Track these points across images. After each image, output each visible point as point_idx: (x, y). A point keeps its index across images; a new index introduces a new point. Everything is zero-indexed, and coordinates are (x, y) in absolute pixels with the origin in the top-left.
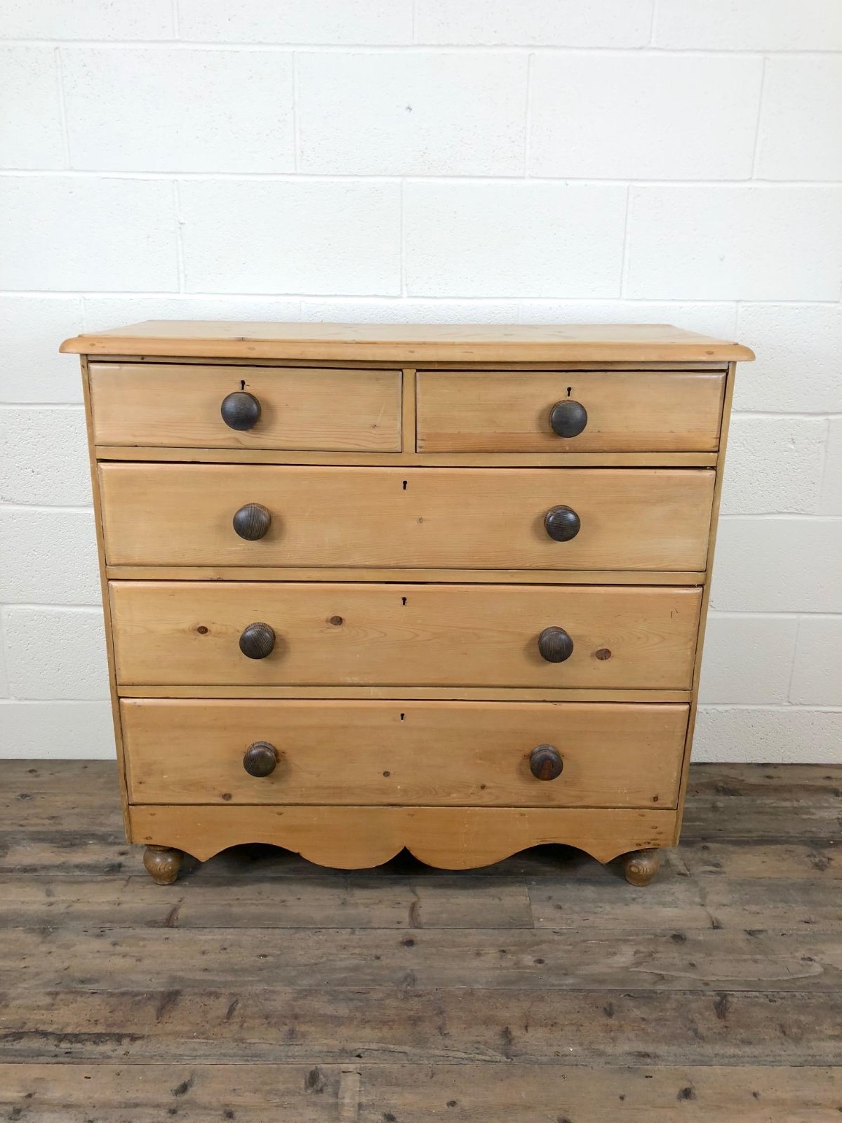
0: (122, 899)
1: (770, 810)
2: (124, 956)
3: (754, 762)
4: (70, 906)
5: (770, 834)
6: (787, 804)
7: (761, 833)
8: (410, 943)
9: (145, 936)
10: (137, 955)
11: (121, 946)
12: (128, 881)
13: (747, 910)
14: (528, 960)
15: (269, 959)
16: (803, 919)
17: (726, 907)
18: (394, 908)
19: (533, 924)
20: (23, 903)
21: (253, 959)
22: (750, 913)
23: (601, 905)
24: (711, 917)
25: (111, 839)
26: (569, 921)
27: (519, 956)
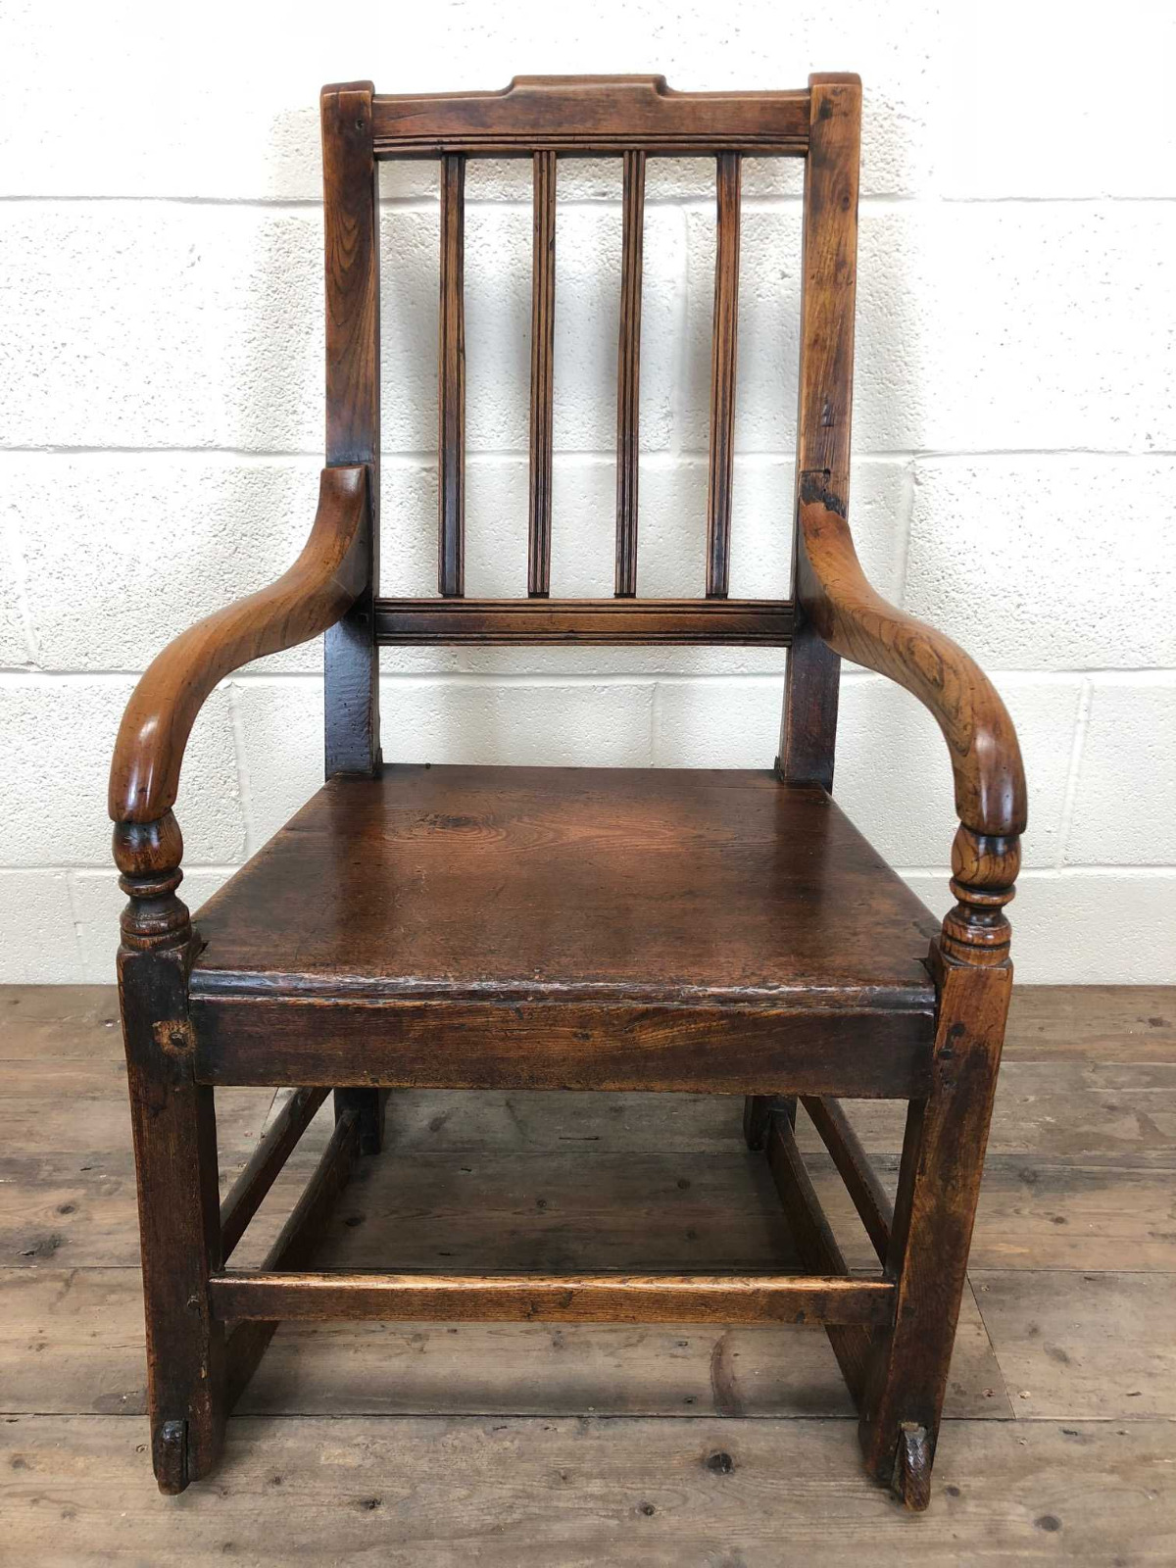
0: (49, 1333)
2: (35, 1501)
8: (721, 1463)
9: (91, 1441)
10: (65, 1496)
11: (30, 1469)
12: (68, 1283)
14: (1019, 1519)
15: (381, 1511)
18: (676, 1357)
19: (1008, 1407)
21: (342, 1513)
25: (43, 1175)
26: (1094, 1399)
27: (995, 1505)
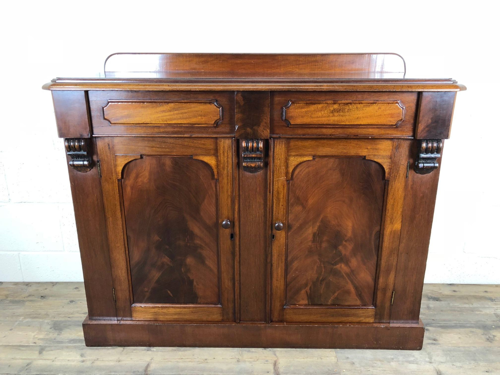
1: (459, 309)
3: (445, 283)
4: (93, 363)
5: (461, 322)
6: (467, 306)
7: (455, 322)
13: (455, 365)
16: (486, 370)
17: (443, 364)
18: (265, 363)
19: (340, 373)
20: (69, 360)
22: (457, 367)
23: (375, 362)
24: (436, 370)
26: (359, 371)
